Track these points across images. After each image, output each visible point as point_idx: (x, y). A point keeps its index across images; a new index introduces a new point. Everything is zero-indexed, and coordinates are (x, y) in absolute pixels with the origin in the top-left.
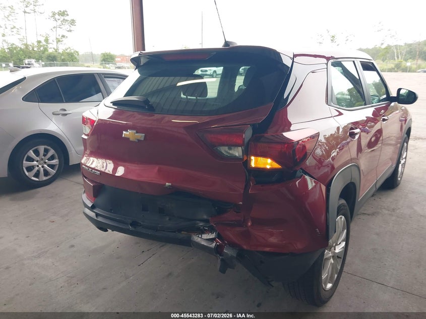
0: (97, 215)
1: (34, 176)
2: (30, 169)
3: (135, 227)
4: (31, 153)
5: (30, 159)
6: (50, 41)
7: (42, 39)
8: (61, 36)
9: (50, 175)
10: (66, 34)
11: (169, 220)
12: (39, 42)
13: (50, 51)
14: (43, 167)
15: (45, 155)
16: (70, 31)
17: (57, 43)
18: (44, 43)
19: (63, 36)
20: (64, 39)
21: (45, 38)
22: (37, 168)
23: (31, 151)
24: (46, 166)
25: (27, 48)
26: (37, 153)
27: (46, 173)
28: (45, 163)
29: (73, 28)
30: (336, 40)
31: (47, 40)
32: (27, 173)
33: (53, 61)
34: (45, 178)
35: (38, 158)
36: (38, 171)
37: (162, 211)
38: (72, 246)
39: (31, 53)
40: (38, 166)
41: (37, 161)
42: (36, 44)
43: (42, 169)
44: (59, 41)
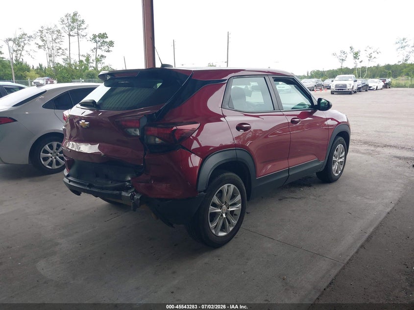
0: (70, 181)
1: (48, 165)
2: (45, 159)
3: (90, 188)
4: (47, 147)
5: (46, 152)
6: (91, 61)
7: (83, 59)
8: (100, 55)
9: (60, 165)
10: (105, 54)
11: (111, 183)
12: (81, 61)
13: (91, 69)
14: (55, 158)
15: (57, 149)
16: (109, 51)
17: (96, 62)
18: (85, 62)
19: (102, 56)
20: (103, 59)
21: (85, 58)
22: (51, 159)
23: (47, 146)
24: (58, 157)
25: (70, 67)
26: (51, 147)
27: (58, 163)
28: (57, 155)
29: (111, 49)
30: (359, 57)
31: (88, 60)
32: (43, 162)
33: (92, 78)
34: (56, 167)
35: (52, 152)
36: (52, 161)
37: (107, 177)
38: (64, 209)
39: (73, 71)
40: (52, 157)
41: (51, 154)
42: (78, 63)
43: (55, 160)
44: (99, 61)
